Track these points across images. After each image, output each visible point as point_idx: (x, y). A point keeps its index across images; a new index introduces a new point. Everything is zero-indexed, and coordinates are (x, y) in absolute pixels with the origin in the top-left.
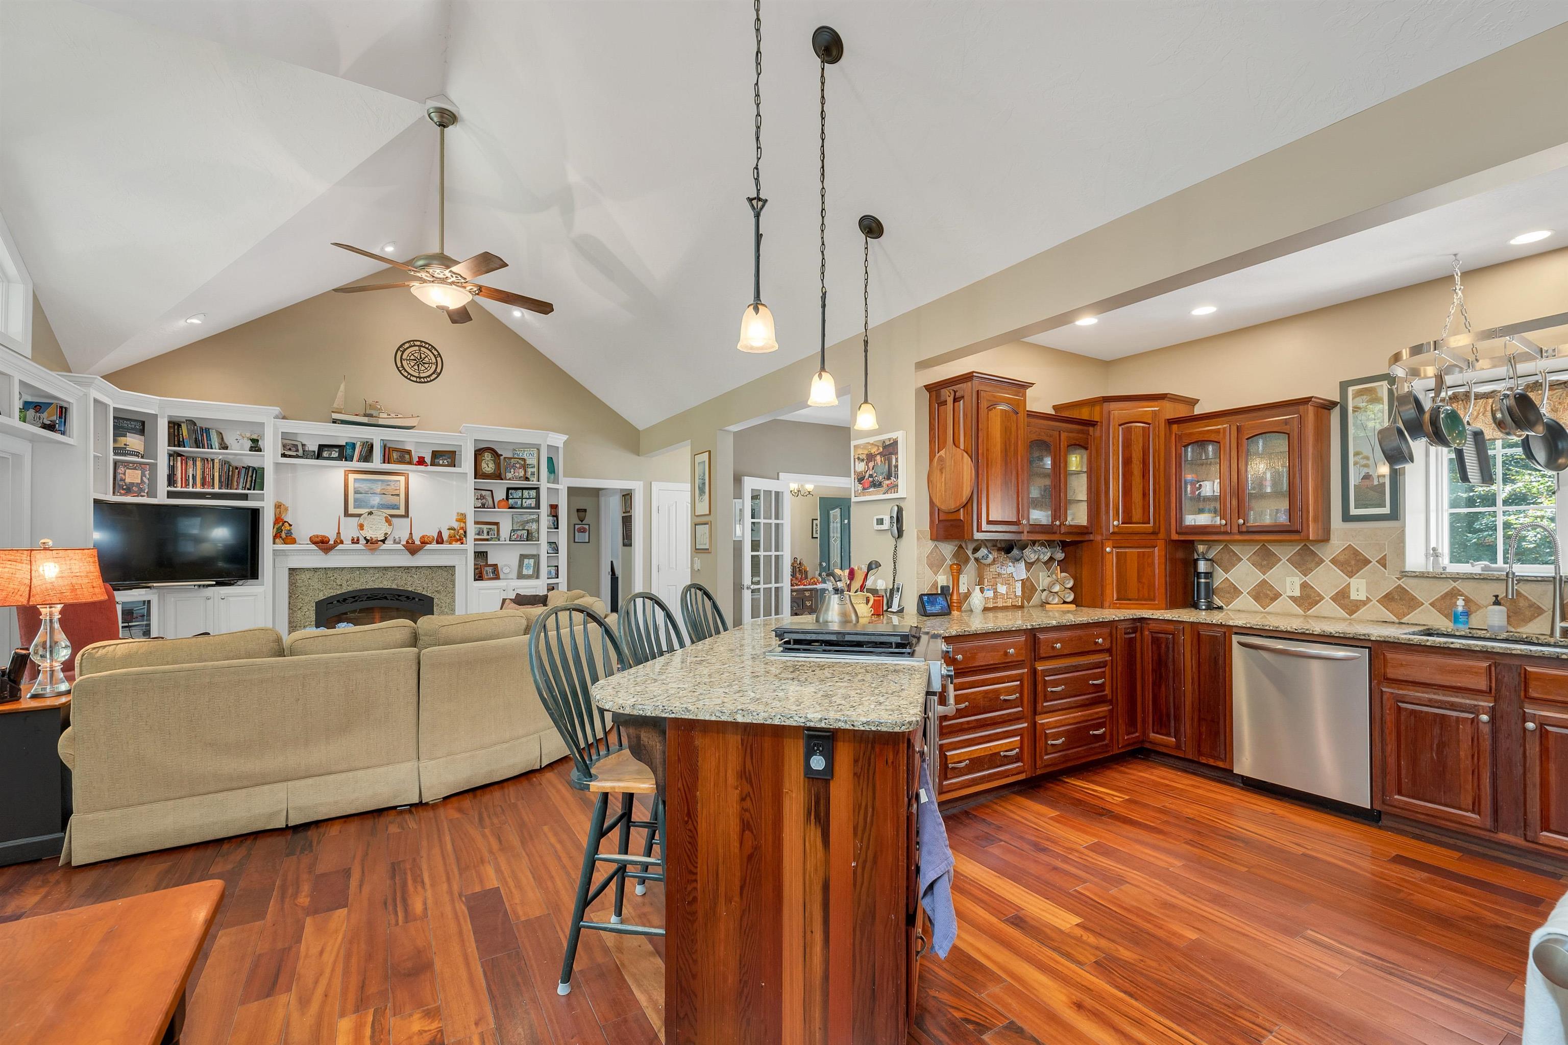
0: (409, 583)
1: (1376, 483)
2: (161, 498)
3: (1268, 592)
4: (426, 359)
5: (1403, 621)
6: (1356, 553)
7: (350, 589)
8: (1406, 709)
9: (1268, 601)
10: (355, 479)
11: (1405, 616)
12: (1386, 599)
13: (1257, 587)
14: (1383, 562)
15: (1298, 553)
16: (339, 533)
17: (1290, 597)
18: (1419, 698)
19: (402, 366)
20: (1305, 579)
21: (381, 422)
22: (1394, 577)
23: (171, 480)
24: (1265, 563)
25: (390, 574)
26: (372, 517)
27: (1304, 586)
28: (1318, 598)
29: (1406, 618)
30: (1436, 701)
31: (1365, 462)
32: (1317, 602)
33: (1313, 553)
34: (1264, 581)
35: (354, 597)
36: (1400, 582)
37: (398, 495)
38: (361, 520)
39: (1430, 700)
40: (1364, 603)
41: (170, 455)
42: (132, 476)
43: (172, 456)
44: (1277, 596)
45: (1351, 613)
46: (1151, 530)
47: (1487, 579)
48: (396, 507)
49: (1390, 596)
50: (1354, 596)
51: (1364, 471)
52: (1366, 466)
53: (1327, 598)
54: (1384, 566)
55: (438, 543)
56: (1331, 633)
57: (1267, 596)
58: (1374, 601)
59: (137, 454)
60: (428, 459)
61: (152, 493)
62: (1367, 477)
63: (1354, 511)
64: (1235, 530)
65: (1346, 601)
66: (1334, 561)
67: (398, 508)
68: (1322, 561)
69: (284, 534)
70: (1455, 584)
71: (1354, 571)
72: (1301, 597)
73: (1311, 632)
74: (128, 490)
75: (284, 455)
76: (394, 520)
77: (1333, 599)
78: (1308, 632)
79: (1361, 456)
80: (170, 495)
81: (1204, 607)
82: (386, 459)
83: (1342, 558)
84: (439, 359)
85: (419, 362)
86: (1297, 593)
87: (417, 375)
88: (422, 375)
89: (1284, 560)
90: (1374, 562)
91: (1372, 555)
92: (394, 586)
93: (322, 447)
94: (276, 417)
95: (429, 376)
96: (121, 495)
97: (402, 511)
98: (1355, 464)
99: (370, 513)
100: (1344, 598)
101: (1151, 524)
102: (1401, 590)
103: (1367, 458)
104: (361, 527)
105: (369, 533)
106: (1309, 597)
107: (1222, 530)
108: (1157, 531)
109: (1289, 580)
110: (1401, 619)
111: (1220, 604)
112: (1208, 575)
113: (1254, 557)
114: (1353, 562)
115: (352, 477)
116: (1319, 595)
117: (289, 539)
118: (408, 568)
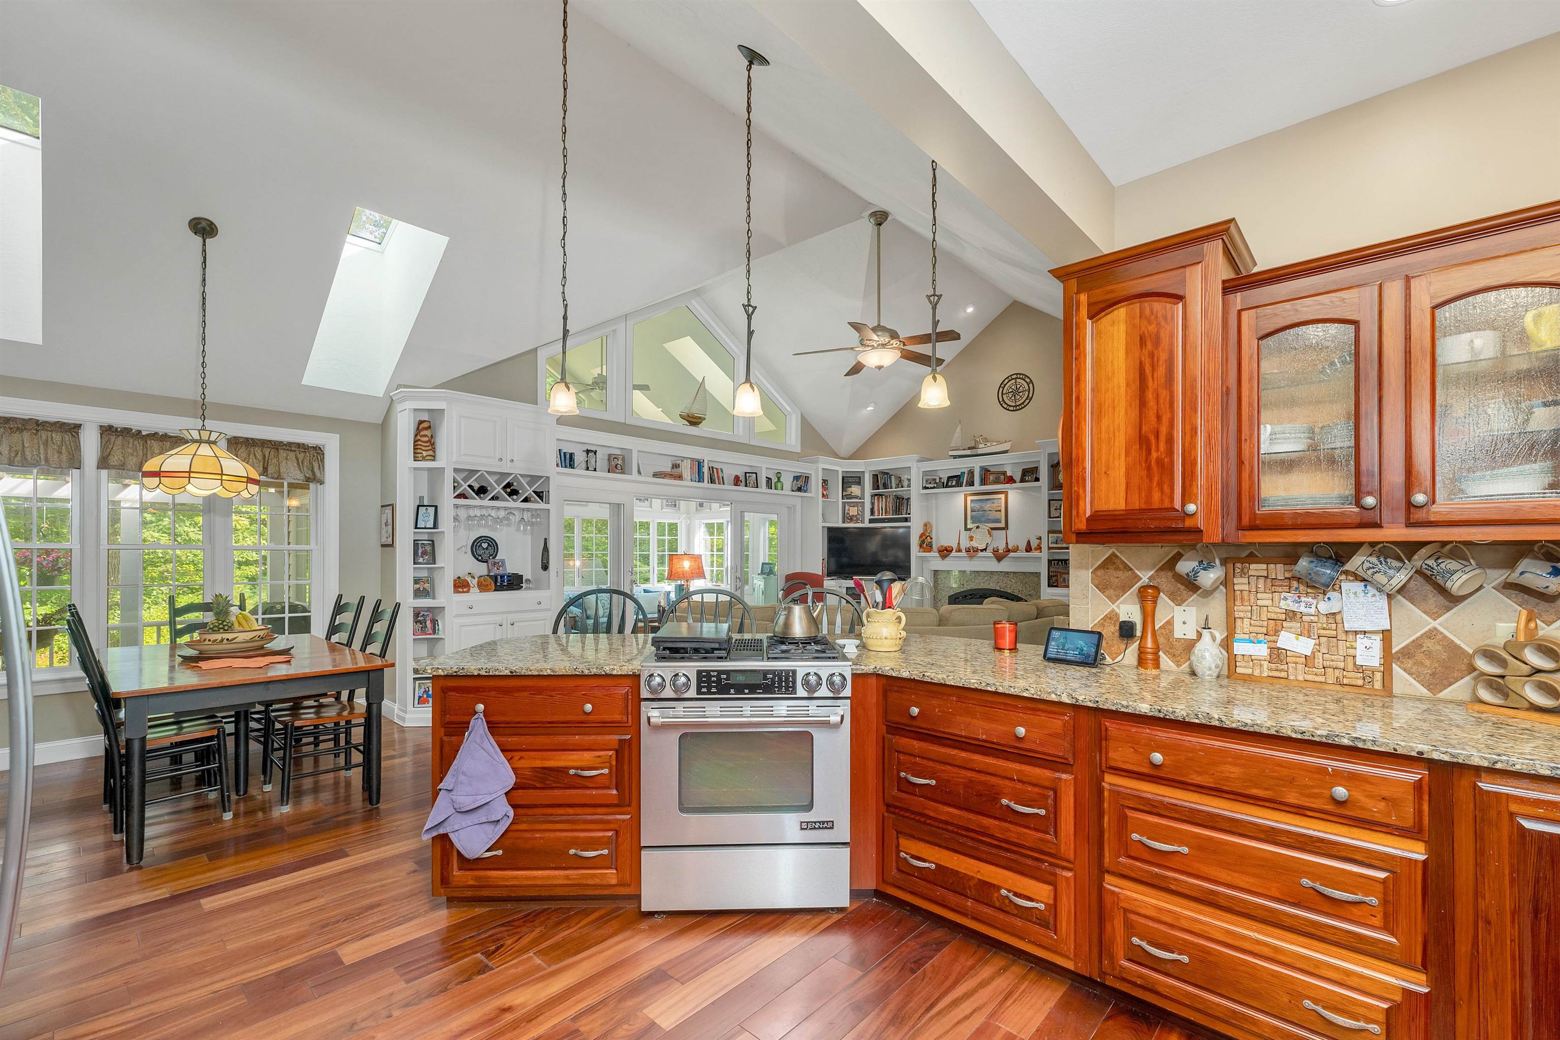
0: (1009, 586)
2: (867, 524)
4: (1021, 388)
7: (969, 588)
10: (972, 501)
16: (959, 544)
19: (1003, 400)
21: (980, 451)
23: (872, 513)
25: (995, 577)
26: (979, 530)
35: (971, 595)
37: (1000, 511)
38: (972, 533)
41: (872, 496)
42: (853, 511)
43: (873, 496)
48: (998, 521)
55: (1027, 551)
59: (856, 497)
60: (1017, 477)
61: (863, 522)
67: (1000, 522)
69: (926, 544)
74: (851, 519)
75: (926, 488)
76: (994, 532)
80: (871, 521)
82: (983, 482)
84: (1031, 385)
85: (1016, 392)
87: (1014, 404)
88: (1018, 404)
92: (998, 588)
93: (950, 478)
94: (919, 461)
95: (1023, 403)
96: (848, 523)
97: (1003, 525)
99: (978, 527)
104: (971, 538)
105: (975, 544)
115: (969, 498)
117: (929, 548)
118: (1007, 573)
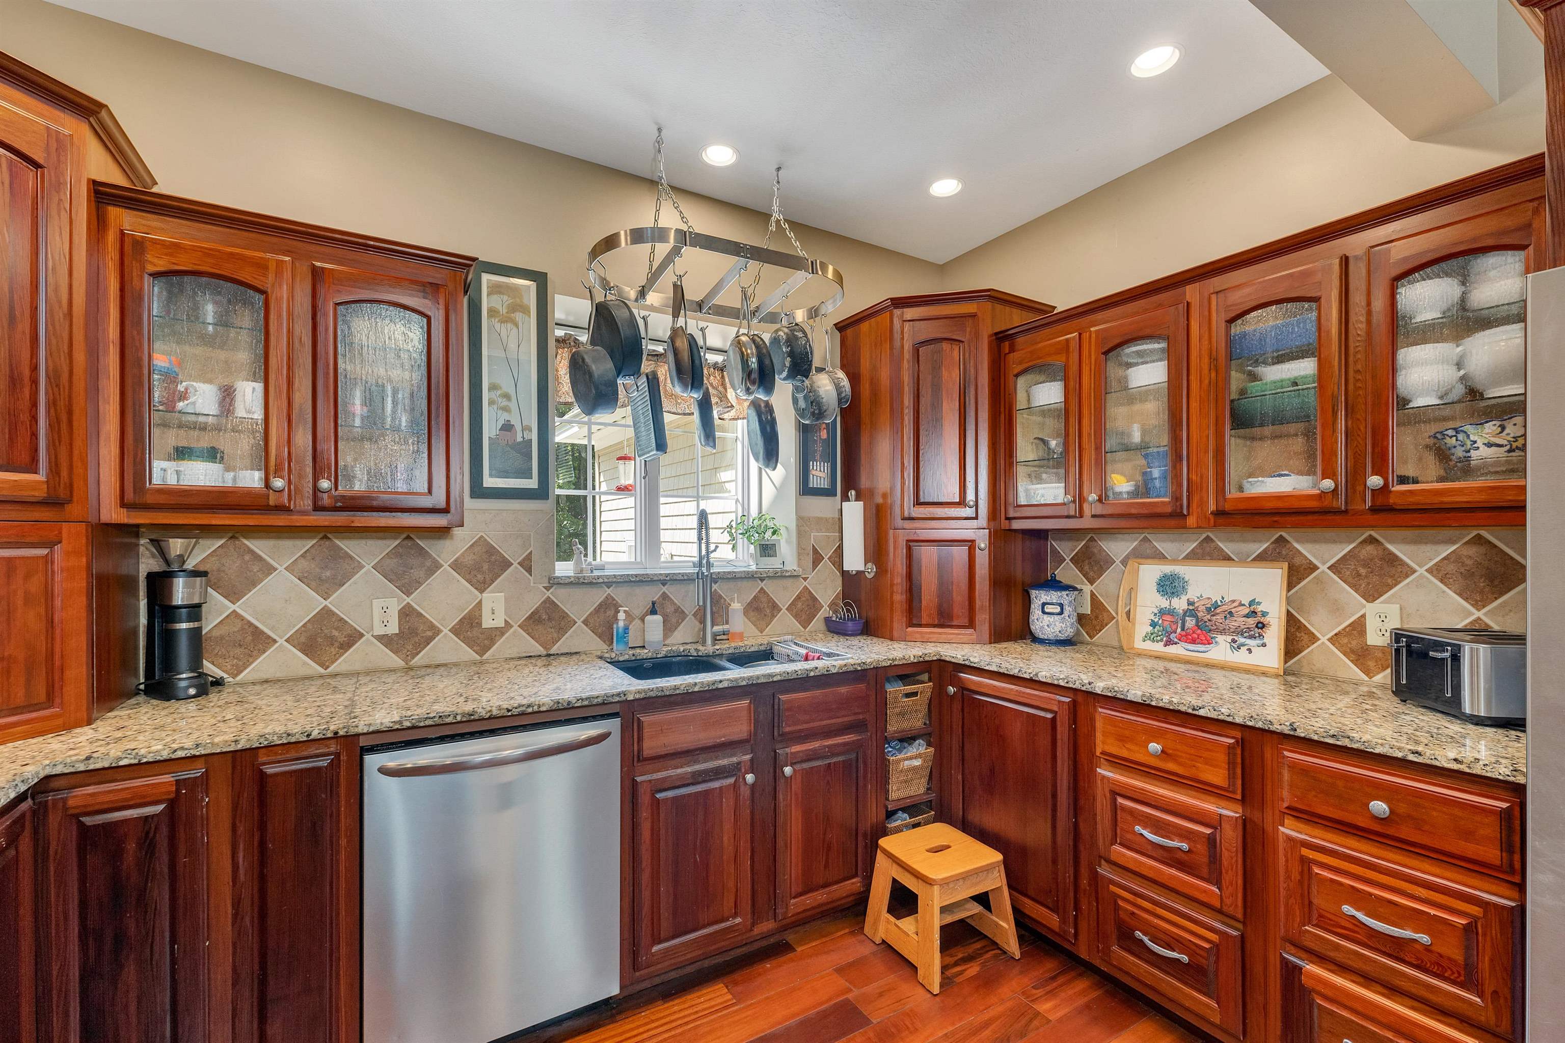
1: (519, 439)
3: (335, 633)
5: (552, 652)
6: (491, 551)
8: (666, 800)
9: (333, 650)
11: (555, 642)
12: (531, 622)
13: (309, 626)
14: (527, 565)
15: (394, 553)
17: (380, 638)
18: (681, 777)
20: (408, 600)
22: (541, 586)
24: (328, 574)
27: (407, 613)
28: (429, 633)
29: (556, 647)
30: (700, 773)
31: (504, 403)
32: (428, 640)
33: (422, 552)
34: (326, 613)
36: (548, 594)
39: (694, 774)
40: (501, 631)
44: (354, 637)
45: (482, 651)
46: (41, 493)
47: (643, 581)
49: (537, 617)
50: (488, 622)
51: (504, 417)
52: (506, 409)
53: (446, 631)
54: (529, 570)
56: (569, 703)
57: (331, 640)
58: (516, 627)
62: (507, 427)
63: (489, 482)
64: (308, 503)
65: (475, 632)
66: (456, 566)
68: (437, 566)
70: (609, 591)
71: (488, 579)
72: (401, 635)
73: (536, 708)
77: (455, 631)
78: (530, 710)
79: (499, 392)
81: (192, 691)
83: (469, 560)
86: (393, 628)
89: (368, 567)
90: (515, 564)
91: (512, 552)
98: (491, 403)
100: (472, 627)
101: (41, 477)
102: (549, 604)
103: (507, 396)
106: (413, 632)
107: (271, 503)
108: (62, 493)
109: (377, 604)
110: (549, 649)
111: (219, 673)
112: (195, 611)
113: (304, 564)
114: (486, 567)
116: (432, 627)
